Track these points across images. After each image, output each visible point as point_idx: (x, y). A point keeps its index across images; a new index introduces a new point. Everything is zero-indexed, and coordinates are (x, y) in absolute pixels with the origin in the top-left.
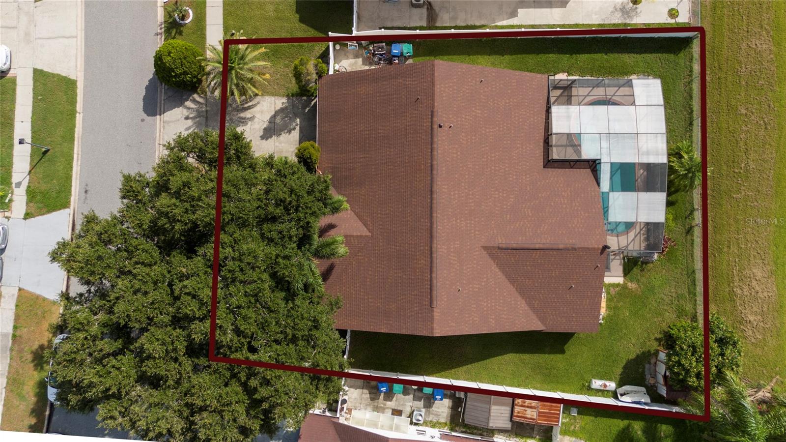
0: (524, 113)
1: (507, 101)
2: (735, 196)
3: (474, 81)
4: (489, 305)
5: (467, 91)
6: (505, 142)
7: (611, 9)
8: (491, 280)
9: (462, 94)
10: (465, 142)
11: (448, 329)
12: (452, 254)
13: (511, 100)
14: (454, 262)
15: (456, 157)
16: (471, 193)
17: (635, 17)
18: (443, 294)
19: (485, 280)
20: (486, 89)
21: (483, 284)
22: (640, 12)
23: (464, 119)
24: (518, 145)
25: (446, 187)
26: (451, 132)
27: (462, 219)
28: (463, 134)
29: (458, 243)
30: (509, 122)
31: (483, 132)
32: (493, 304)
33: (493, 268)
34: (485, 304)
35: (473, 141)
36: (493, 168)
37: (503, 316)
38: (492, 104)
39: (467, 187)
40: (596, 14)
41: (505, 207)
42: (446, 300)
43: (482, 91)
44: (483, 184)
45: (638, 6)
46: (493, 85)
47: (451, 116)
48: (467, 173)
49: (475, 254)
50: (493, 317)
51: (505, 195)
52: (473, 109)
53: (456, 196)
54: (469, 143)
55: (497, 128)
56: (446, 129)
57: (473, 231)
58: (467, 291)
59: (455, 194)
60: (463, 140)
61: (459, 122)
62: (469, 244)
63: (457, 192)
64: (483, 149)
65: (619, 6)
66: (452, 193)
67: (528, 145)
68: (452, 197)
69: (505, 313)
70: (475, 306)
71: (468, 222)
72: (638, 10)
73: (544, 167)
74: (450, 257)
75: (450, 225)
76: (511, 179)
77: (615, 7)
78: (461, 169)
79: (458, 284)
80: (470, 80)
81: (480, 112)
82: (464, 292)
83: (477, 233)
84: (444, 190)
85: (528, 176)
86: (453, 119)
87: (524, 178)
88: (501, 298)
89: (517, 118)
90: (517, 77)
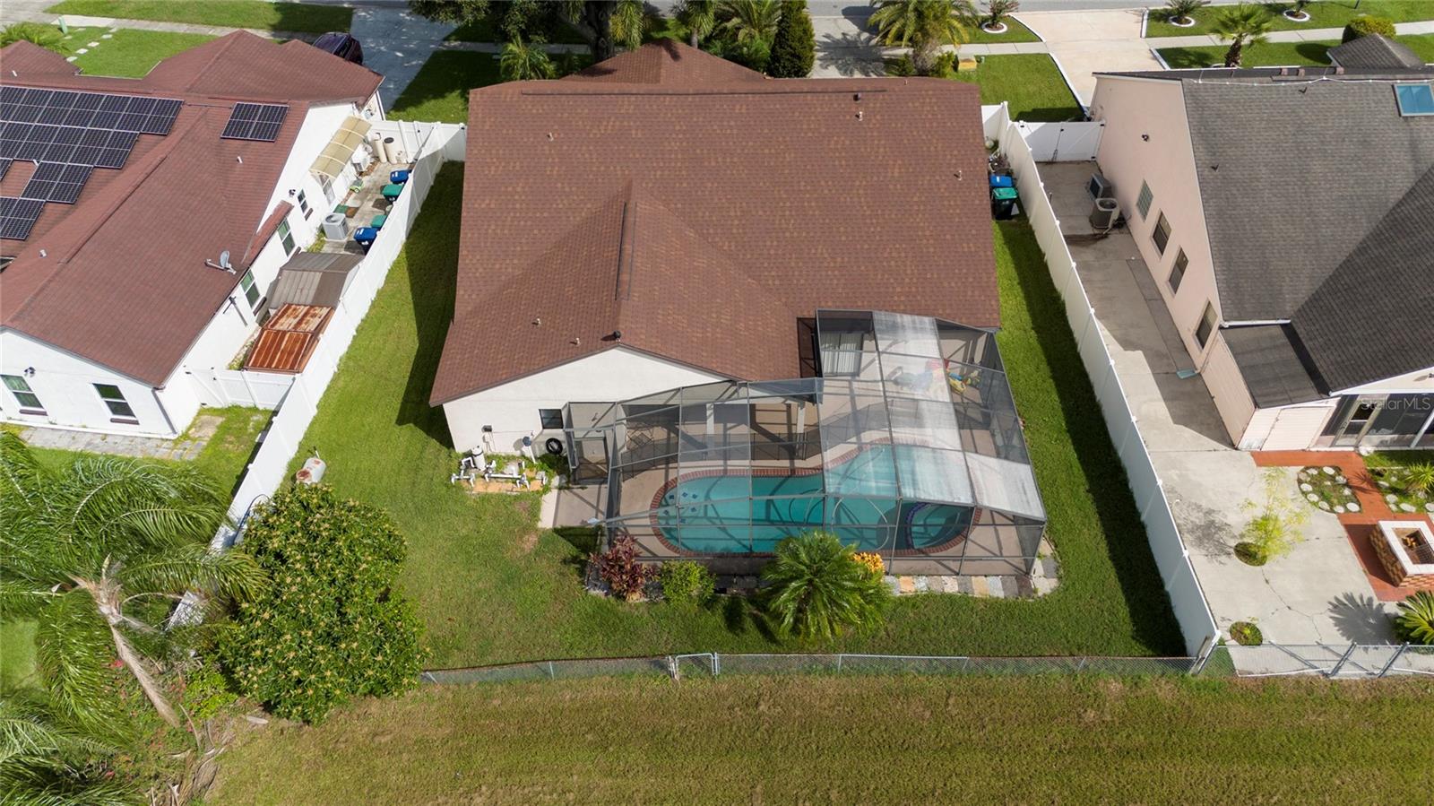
0: (909, 272)
1: (927, 233)
2: (758, 789)
3: (954, 161)
4: (517, 197)
5: (932, 149)
6: (842, 229)
7: (1205, 504)
8: (565, 202)
9: (924, 137)
10: (832, 146)
11: (480, 115)
12: (618, 123)
13: (931, 241)
14: (602, 128)
15: (802, 129)
16: (735, 160)
17: (1204, 552)
18: (545, 107)
19: (567, 189)
20: (944, 186)
21: (559, 185)
22: (1221, 563)
23: (876, 142)
24: (839, 259)
25: (744, 111)
26: (848, 117)
27: (684, 144)
28: (847, 142)
29: (640, 136)
30: (885, 238)
31: (857, 183)
32: (518, 206)
33: (589, 206)
34: (519, 189)
35: (837, 163)
36: (788, 204)
37: (493, 227)
38: (915, 199)
39: (746, 151)
40: (1180, 476)
41: (711, 231)
42: (534, 111)
43: (937, 178)
44: (754, 184)
45: (1234, 556)
46: (955, 201)
47: (878, 117)
48: (773, 151)
49: (618, 168)
50: (492, 206)
51: (735, 231)
52: (900, 162)
53: (729, 131)
54: (831, 154)
55: (868, 213)
56: (854, 110)
57: (661, 164)
58: (547, 152)
59: (731, 128)
60: (837, 142)
61: (869, 134)
62: (637, 156)
63: (735, 131)
64: (823, 183)
65: (1218, 518)
66: (732, 123)
67: (843, 281)
68: (725, 123)
69: (499, 231)
70: (518, 168)
71: (680, 156)
72: (1223, 558)
73: (799, 319)
74: (613, 119)
75: (674, 119)
76: (768, 243)
77: (1214, 511)
78: (781, 139)
79: (562, 135)
80: (955, 152)
81: (896, 175)
82: (546, 148)
83: (659, 173)
84: (738, 107)
85: (777, 282)
86: (874, 121)
87: (773, 273)
88: (529, 223)
89: (894, 254)
90: (982, 253)
